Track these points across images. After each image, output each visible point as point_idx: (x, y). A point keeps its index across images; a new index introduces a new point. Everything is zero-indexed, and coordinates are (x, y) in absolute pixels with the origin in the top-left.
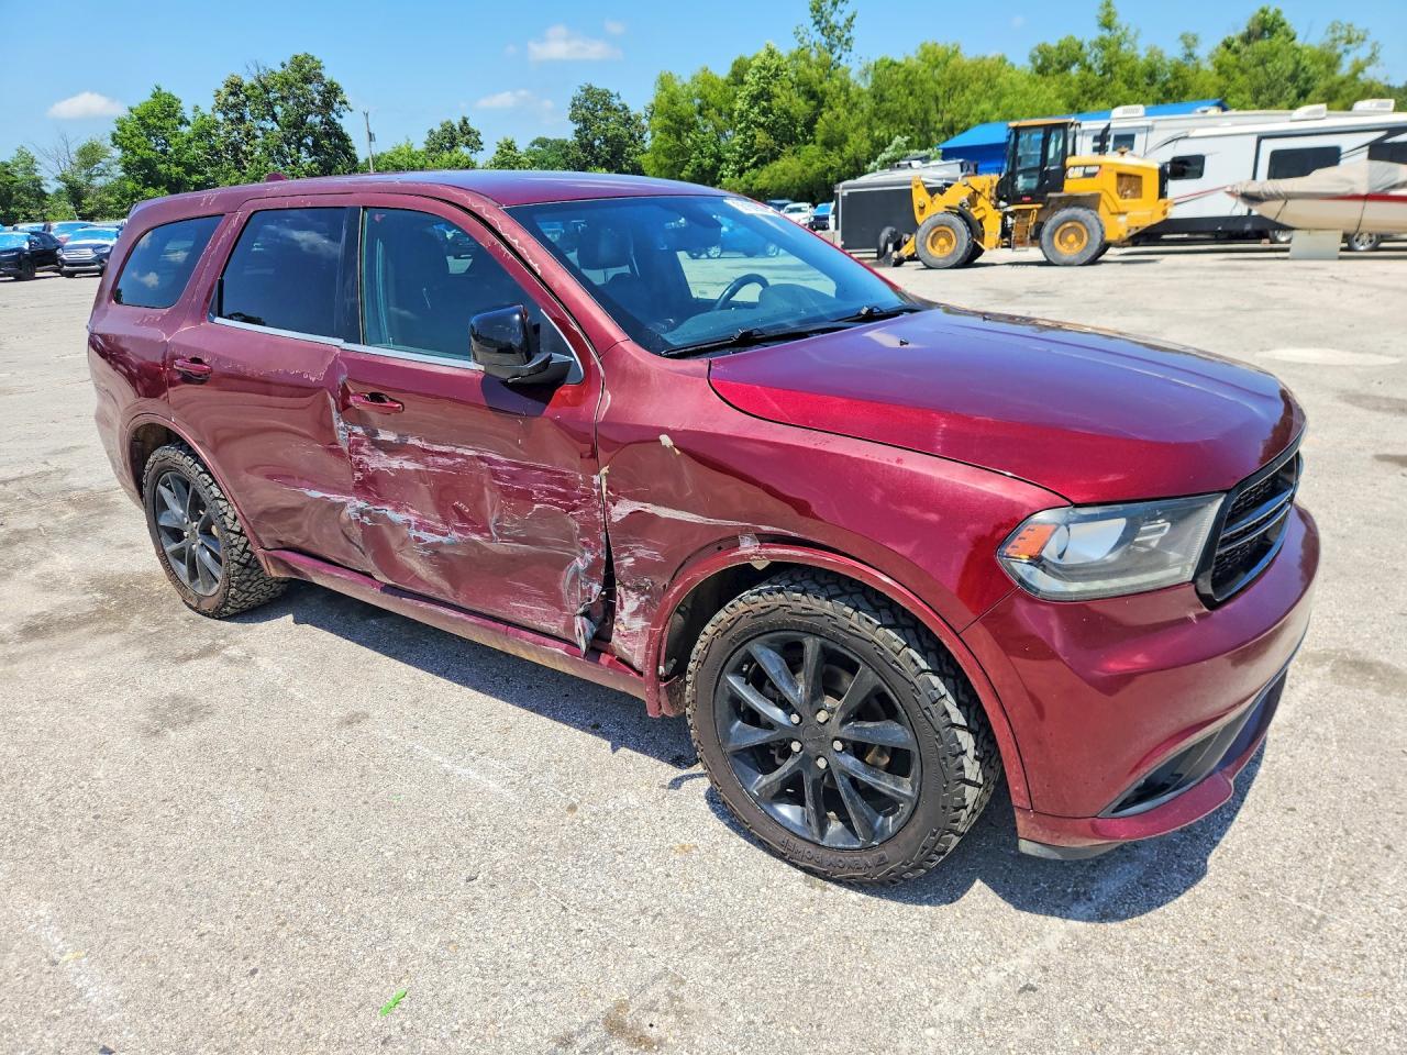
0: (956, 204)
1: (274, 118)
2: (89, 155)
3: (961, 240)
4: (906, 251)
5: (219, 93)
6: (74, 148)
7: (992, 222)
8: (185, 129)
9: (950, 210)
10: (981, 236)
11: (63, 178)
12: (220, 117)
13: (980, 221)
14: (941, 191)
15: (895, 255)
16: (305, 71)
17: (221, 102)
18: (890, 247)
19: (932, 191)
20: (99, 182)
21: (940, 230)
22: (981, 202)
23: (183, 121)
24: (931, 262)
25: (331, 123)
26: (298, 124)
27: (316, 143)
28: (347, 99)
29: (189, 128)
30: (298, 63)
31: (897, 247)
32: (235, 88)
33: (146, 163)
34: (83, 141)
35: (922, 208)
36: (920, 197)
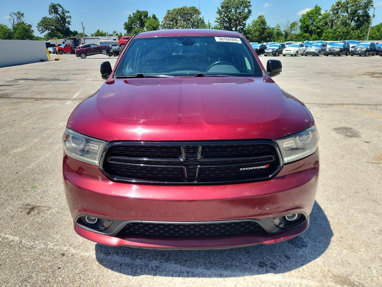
1: (347, 12)
2: (293, 25)
5: (333, 5)
6: (290, 23)
11: (285, 31)
12: (331, 13)
17: (333, 8)
20: (293, 32)
25: (366, 12)
26: (354, 13)
28: (373, 5)
29: (321, 16)
32: (339, 4)
34: (293, 21)
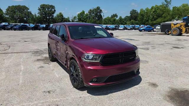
0: (178, 27)
1: (94, 14)
2: (75, 18)
3: (178, 32)
4: (169, 33)
6: (73, 17)
7: (184, 29)
8: (85, 15)
9: (177, 27)
10: (182, 31)
11: (72, 20)
12: (88, 14)
13: (182, 29)
14: (176, 25)
15: (168, 33)
16: (98, 8)
17: (89, 12)
18: (167, 32)
19: (175, 25)
21: (175, 30)
22: (182, 27)
23: (85, 14)
24: (173, 35)
25: (100, 14)
26: (97, 14)
27: (98, 17)
30: (98, 7)
31: (168, 32)
32: (90, 10)
33: (80, 19)
34: (75, 16)
35: (173, 27)
36: (172, 25)
